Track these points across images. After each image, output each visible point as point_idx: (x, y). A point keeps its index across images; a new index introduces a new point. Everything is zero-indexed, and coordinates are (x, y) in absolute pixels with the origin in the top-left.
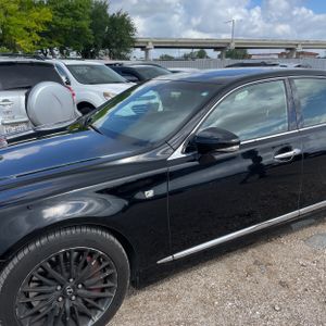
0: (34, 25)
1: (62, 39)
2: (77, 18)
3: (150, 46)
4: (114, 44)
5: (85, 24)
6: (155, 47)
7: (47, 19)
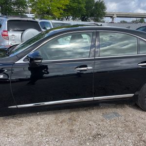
0: (61, 6)
1: (72, 13)
2: (79, 3)
3: (115, 16)
4: (95, 15)
5: (83, 6)
6: (117, 17)
7: (67, 4)
